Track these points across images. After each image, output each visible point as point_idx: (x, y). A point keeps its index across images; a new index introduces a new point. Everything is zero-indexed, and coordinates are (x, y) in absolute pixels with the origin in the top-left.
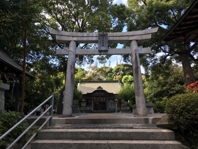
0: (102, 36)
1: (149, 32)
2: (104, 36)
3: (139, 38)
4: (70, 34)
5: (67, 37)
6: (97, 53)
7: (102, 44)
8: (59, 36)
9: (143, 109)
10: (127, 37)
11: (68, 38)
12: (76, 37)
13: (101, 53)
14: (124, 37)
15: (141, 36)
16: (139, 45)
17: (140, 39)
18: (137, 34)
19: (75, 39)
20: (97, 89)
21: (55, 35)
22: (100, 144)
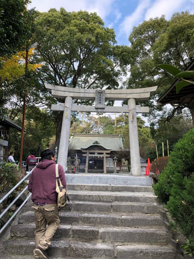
0: (99, 93)
1: (147, 90)
2: (101, 93)
3: (137, 96)
4: (67, 89)
5: (63, 92)
6: (93, 111)
7: (99, 101)
8: (54, 91)
9: (137, 169)
10: (125, 95)
11: (65, 94)
12: (73, 93)
13: (97, 110)
14: (122, 95)
15: (139, 94)
16: (137, 104)
17: (138, 98)
18: (136, 92)
19: (72, 95)
20: (92, 145)
21: (51, 89)
22: (92, 205)
